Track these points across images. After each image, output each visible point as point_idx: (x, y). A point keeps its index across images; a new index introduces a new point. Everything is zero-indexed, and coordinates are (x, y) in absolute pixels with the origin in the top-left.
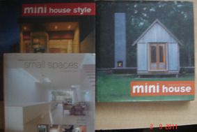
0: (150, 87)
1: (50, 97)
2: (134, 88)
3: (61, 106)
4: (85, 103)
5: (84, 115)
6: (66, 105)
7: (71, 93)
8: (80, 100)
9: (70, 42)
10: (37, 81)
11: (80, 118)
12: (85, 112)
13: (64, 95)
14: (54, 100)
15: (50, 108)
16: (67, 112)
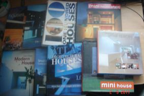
0: (110, 84)
1: (121, 51)
2: (102, 84)
3: (126, 54)
4: (137, 53)
5: (137, 59)
6: (128, 54)
7: (130, 49)
8: (135, 52)
9: (110, 19)
10: (114, 43)
11: (135, 60)
12: (137, 57)
13: (128, 49)
14: (123, 51)
15: (121, 55)
16: (129, 57)
